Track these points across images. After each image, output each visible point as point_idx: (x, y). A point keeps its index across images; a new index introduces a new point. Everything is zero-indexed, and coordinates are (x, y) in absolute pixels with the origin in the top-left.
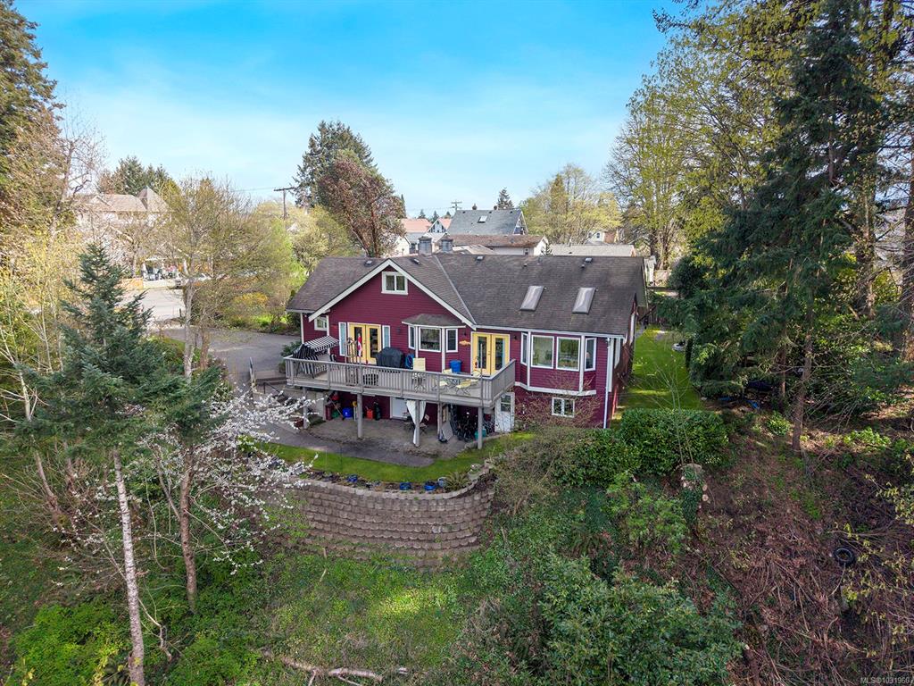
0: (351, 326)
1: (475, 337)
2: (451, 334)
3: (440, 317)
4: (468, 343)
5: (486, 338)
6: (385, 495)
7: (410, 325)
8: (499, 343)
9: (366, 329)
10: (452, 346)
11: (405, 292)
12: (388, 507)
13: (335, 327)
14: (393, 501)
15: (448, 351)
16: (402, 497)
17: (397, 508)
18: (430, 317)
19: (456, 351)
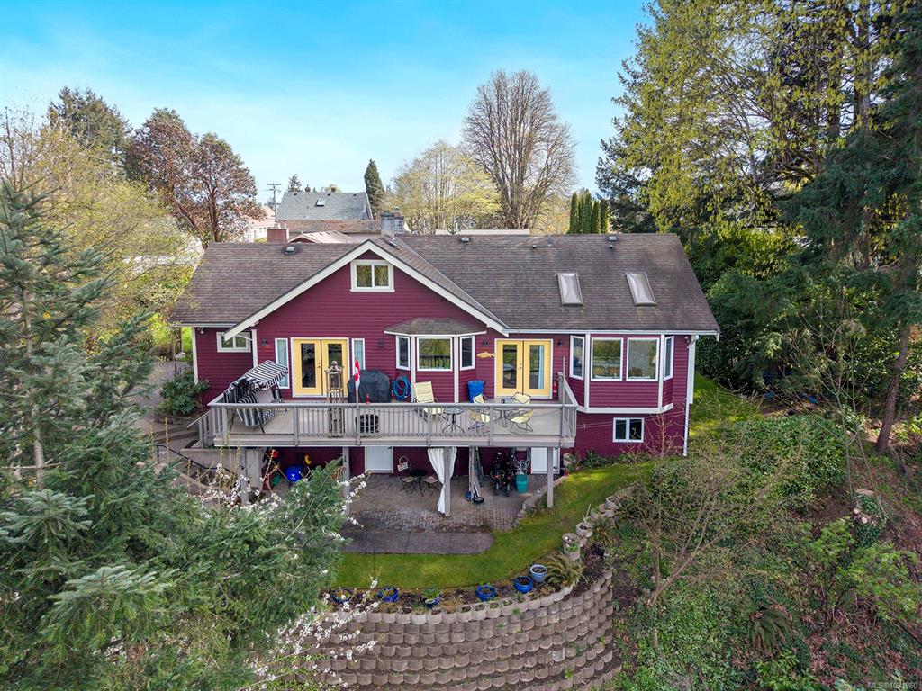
0: (296, 344)
1: (499, 345)
2: (466, 343)
3: (448, 321)
4: (490, 355)
5: (515, 346)
6: (466, 617)
7: (399, 336)
8: (535, 352)
9: (321, 346)
10: (466, 361)
11: (390, 288)
12: (476, 636)
13: (268, 346)
14: (482, 624)
15: (462, 369)
16: (496, 613)
17: (489, 633)
18: (432, 322)
19: (473, 367)
